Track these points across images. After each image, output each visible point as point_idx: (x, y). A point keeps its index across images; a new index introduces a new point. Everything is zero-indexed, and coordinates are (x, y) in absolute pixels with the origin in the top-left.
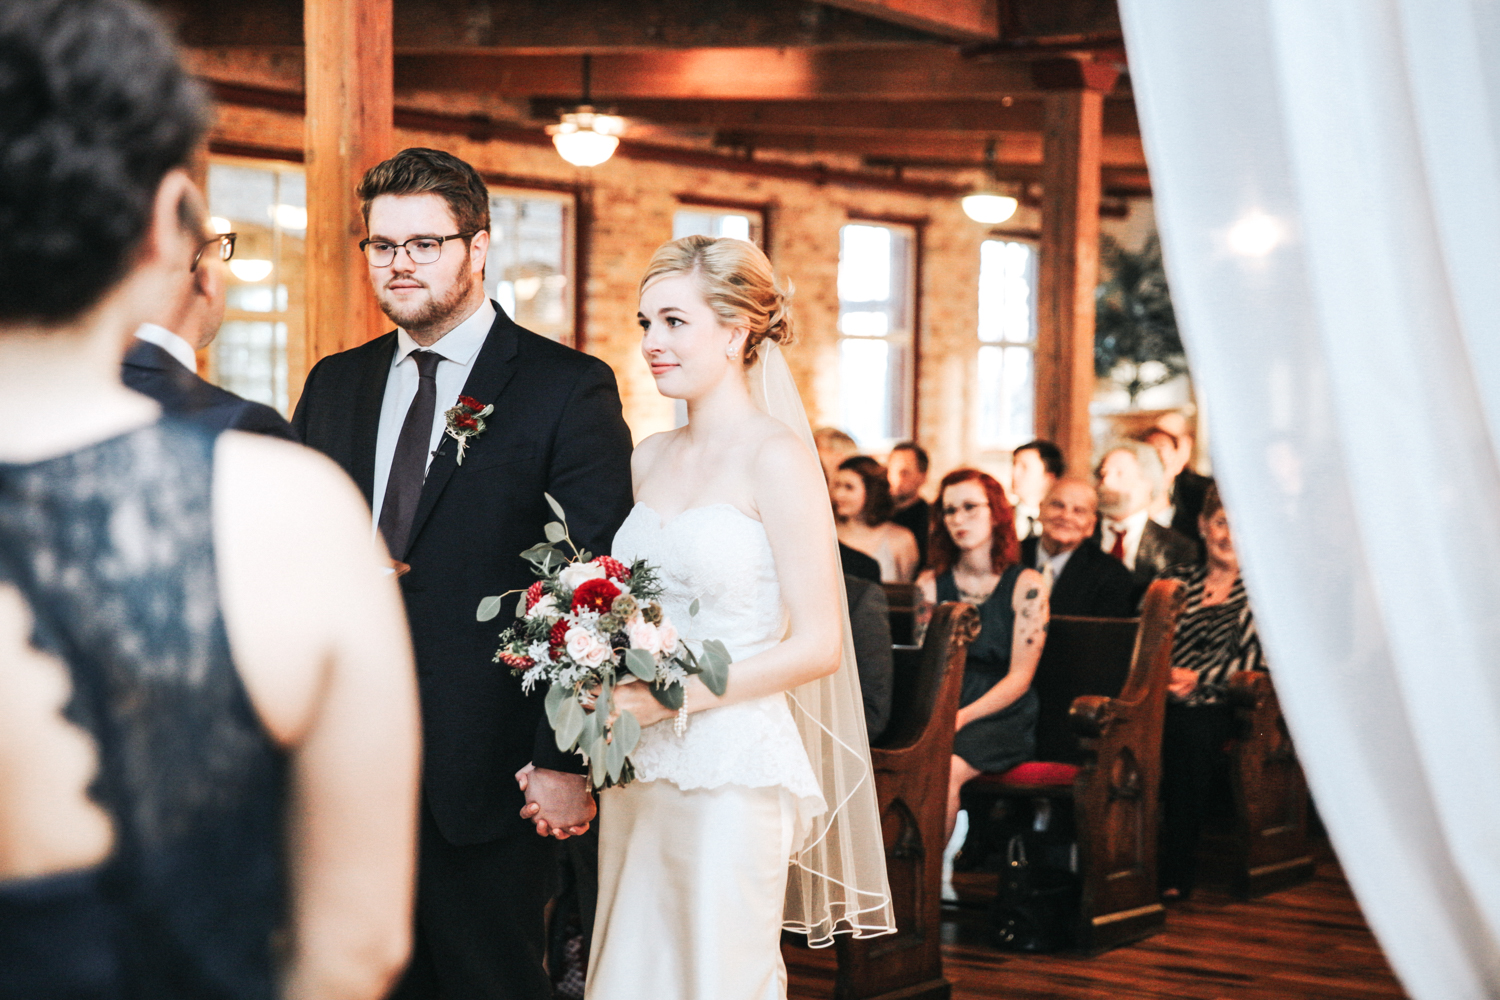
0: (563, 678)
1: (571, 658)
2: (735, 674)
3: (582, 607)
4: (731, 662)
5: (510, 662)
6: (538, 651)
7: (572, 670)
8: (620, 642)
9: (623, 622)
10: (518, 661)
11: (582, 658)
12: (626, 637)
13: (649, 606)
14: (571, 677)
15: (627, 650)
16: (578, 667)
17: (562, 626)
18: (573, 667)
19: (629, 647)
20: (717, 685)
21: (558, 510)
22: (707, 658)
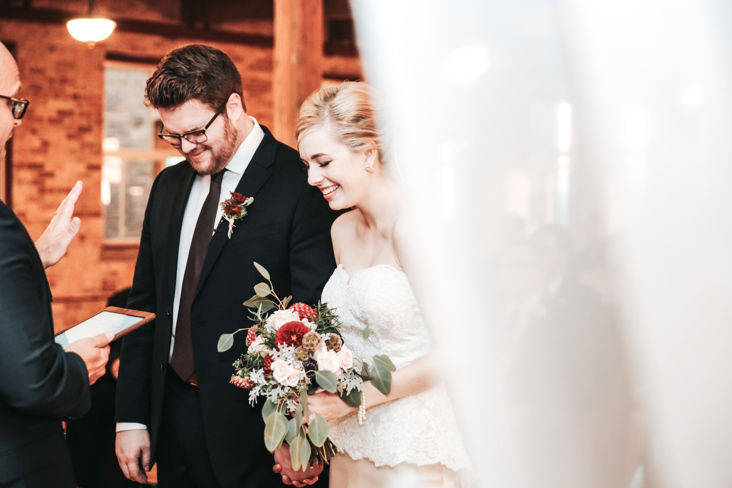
0: (273, 396)
1: (277, 381)
2: (396, 378)
3: (282, 344)
4: (395, 370)
5: (238, 385)
6: (257, 376)
7: (279, 389)
8: (311, 366)
9: (311, 352)
10: (243, 384)
11: (285, 381)
12: (315, 362)
13: (330, 338)
14: (278, 394)
15: (316, 372)
16: (283, 388)
17: (269, 359)
18: (279, 387)
19: (317, 370)
20: (384, 386)
21: (265, 273)
22: (377, 369)
